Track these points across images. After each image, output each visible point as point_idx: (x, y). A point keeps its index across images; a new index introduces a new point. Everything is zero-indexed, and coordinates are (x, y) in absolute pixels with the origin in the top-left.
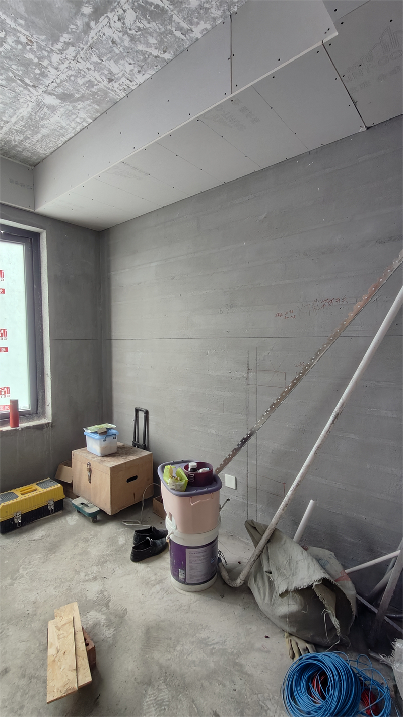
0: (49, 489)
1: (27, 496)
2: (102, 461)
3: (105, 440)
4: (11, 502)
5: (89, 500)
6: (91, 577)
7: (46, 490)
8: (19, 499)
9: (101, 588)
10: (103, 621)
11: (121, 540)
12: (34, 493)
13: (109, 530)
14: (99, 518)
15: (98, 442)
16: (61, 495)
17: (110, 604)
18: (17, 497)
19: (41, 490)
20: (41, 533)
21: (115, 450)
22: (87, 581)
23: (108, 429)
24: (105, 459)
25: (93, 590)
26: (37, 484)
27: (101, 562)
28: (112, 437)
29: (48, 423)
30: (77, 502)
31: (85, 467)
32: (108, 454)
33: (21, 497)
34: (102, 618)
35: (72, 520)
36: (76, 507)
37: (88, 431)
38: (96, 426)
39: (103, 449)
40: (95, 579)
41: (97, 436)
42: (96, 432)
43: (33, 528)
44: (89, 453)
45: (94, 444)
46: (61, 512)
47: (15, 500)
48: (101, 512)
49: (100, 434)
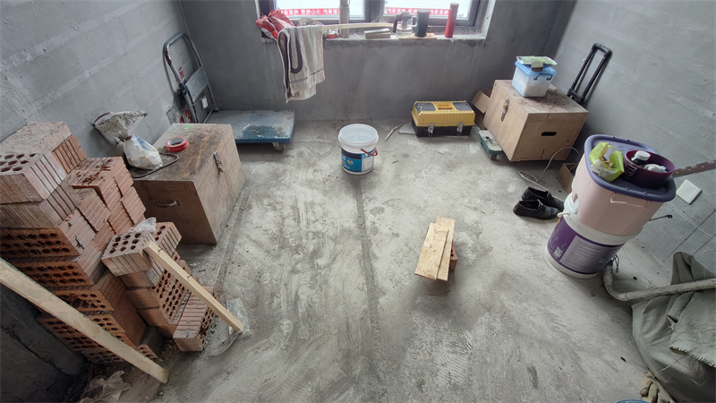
0: (462, 112)
1: (443, 112)
2: (523, 103)
3: (536, 79)
4: (429, 112)
5: (495, 138)
6: (473, 206)
7: (459, 112)
8: (435, 112)
9: (478, 219)
10: (470, 245)
11: (511, 189)
12: (449, 112)
13: (504, 173)
14: (498, 158)
15: (527, 79)
16: (471, 122)
17: (481, 236)
18: (434, 110)
19: (455, 111)
20: (445, 148)
21: (542, 93)
22: (468, 207)
23: (546, 65)
24: (528, 101)
25: (471, 217)
26: (454, 104)
27: (486, 198)
28: (546, 77)
29: (482, 40)
30: (483, 134)
31: (503, 103)
32: (532, 97)
33: (437, 111)
34: (470, 243)
35: (473, 149)
36: (481, 139)
37: (521, 61)
38: (533, 57)
39: (529, 89)
40: (476, 209)
41: (529, 71)
42: (529, 66)
43: (440, 142)
44: (512, 88)
45: (521, 80)
46: (466, 137)
47: (432, 112)
48: (502, 153)
49: (533, 69)
